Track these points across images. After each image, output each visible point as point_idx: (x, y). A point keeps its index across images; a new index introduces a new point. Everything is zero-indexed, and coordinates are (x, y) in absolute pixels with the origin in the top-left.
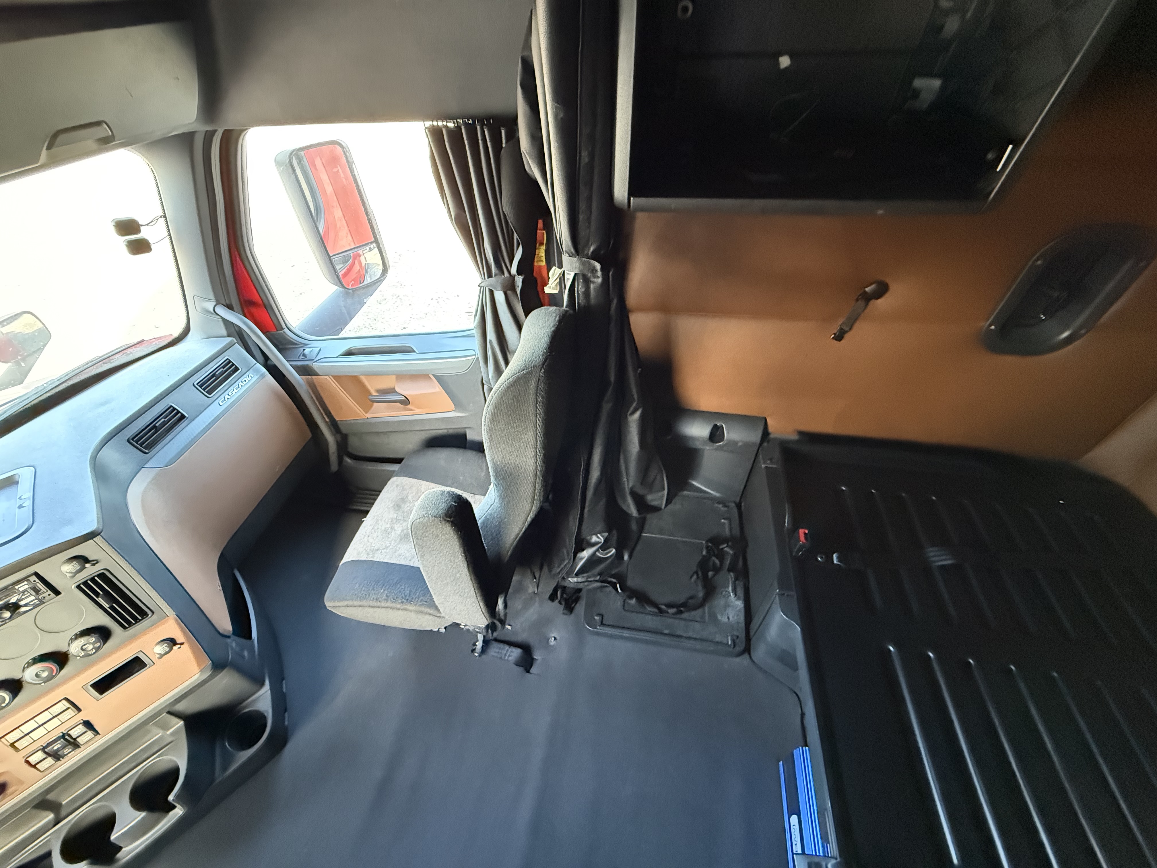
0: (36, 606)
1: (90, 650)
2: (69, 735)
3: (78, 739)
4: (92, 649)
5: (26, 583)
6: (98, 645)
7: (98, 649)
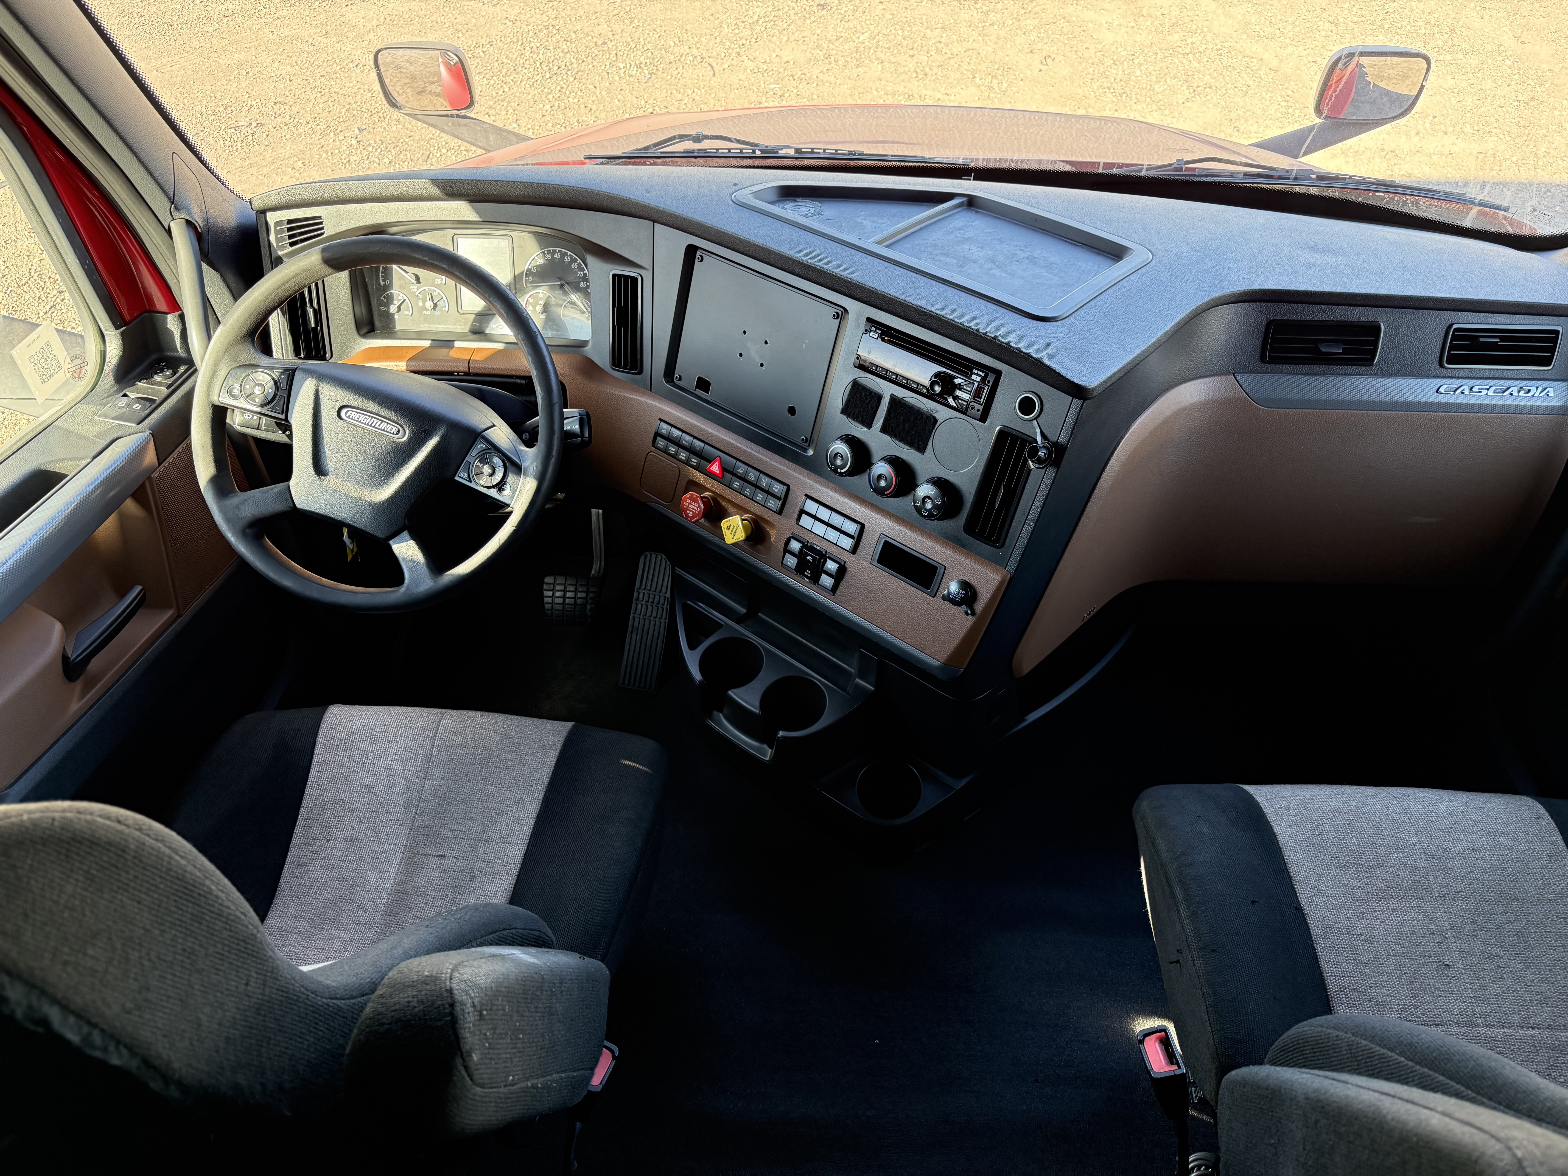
1: (926, 509)
3: (823, 576)
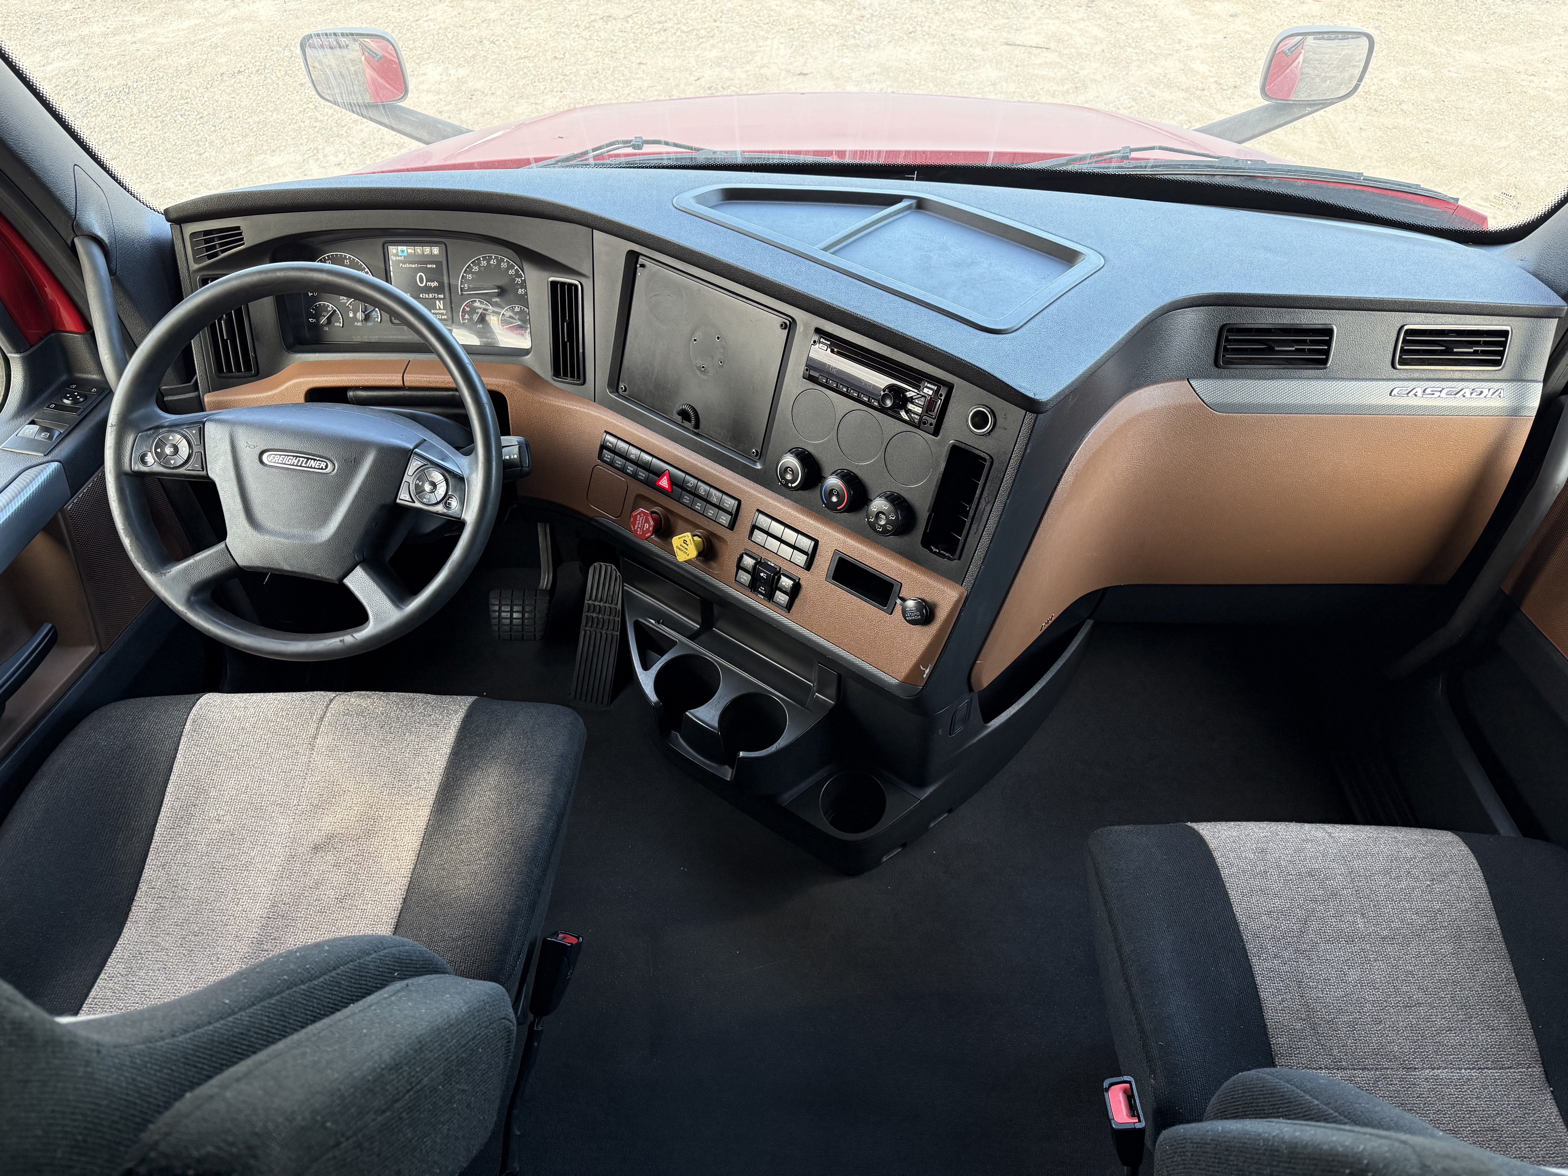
0: (910, 423)
2: (779, 578)
4: (881, 526)
5: (935, 388)
6: (889, 528)
7: (885, 532)
